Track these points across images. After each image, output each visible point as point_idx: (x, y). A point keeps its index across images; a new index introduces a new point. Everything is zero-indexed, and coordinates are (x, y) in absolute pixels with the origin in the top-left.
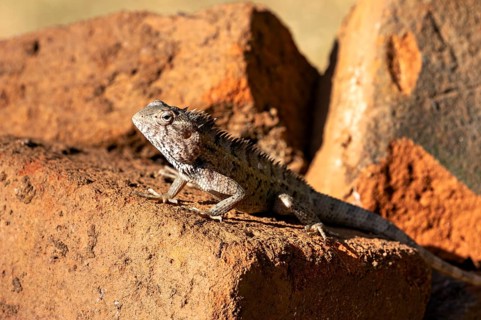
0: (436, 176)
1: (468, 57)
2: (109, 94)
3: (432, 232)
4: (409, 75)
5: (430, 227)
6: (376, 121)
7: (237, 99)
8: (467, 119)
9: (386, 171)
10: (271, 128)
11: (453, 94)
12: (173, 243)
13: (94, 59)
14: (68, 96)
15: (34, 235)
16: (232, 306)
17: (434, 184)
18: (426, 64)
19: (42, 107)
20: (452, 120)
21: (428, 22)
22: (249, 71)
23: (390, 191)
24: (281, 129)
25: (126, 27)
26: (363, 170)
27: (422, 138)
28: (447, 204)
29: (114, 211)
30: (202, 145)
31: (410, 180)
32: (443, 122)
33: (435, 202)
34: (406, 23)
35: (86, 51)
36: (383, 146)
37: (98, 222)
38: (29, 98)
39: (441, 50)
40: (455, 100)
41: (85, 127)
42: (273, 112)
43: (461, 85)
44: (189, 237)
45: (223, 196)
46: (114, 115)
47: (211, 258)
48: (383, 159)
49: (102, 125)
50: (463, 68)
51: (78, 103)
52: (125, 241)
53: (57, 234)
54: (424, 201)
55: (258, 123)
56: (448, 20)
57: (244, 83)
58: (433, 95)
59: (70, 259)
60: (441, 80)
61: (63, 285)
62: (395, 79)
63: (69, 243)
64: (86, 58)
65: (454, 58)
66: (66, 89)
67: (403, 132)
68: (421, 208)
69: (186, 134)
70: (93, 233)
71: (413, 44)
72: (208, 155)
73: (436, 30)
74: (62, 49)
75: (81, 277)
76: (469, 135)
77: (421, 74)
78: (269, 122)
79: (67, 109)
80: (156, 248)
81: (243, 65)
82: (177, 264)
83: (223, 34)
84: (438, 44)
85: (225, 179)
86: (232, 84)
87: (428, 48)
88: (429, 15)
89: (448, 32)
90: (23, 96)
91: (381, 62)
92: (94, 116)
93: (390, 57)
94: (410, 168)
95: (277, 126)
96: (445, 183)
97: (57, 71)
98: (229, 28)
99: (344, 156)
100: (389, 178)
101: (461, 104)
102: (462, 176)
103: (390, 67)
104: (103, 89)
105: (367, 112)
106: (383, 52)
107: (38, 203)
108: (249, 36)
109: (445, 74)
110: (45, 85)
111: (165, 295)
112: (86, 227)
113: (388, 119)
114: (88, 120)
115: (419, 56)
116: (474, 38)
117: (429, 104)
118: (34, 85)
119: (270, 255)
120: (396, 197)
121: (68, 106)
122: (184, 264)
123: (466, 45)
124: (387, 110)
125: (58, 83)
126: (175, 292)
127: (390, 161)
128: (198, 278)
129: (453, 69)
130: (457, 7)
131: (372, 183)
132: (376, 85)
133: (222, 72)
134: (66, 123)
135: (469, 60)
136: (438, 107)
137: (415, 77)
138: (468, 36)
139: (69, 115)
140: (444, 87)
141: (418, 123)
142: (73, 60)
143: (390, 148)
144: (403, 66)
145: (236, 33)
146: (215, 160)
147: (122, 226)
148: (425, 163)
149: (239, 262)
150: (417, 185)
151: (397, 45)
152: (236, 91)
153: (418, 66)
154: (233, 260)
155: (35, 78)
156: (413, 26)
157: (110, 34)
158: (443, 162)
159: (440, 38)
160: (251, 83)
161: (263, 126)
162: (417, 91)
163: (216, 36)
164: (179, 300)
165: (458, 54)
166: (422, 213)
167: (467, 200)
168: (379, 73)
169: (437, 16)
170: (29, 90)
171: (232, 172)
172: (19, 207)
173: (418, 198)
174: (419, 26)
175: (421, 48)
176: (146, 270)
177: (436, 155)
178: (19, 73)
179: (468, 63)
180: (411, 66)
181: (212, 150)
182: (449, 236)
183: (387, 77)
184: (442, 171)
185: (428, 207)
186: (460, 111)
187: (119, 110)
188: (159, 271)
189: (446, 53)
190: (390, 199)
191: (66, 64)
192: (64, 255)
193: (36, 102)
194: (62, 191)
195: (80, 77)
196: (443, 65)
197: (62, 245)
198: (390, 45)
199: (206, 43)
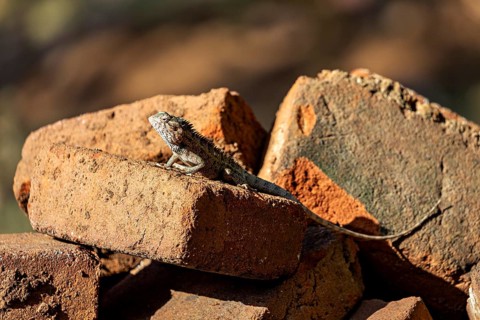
0: (320, 178)
1: (343, 120)
2: (149, 136)
3: (318, 209)
4: (308, 126)
5: (316, 206)
6: (289, 148)
7: (215, 136)
8: (339, 150)
9: (293, 173)
10: (234, 153)
11: (333, 138)
12: (165, 184)
13: (142, 119)
14: (128, 138)
15: (97, 189)
16: (192, 214)
17: (319, 182)
18: (318, 121)
19: (113, 144)
20: (331, 150)
21: (321, 100)
22: (222, 121)
23: (295, 185)
24: (240, 154)
25: (161, 103)
26: (280, 172)
27: (313, 158)
28: (326, 193)
29: (137, 171)
30: (184, 136)
31: (306, 179)
32: (326, 151)
33: (319, 192)
34: (309, 100)
35: (139, 115)
36: (291, 160)
37: (129, 178)
38: (107, 140)
39: (328, 115)
40: (334, 141)
41: (135, 153)
42: (236, 144)
43: (337, 133)
44: (172, 181)
45: (194, 165)
46: (151, 146)
47: (183, 189)
48: (291, 167)
49: (144, 151)
50: (339, 125)
51: (132, 141)
52: (141, 186)
53: (108, 187)
54: (314, 192)
55: (227, 149)
56: (332, 100)
57: (219, 127)
58: (321, 137)
59: (114, 199)
60: (326, 130)
61: (110, 213)
62: (300, 127)
63: (114, 191)
64: (138, 119)
65: (334, 119)
66: (127, 134)
67: (303, 154)
68: (312, 195)
69: (175, 129)
70: (126, 184)
71: (312, 111)
72: (187, 142)
73: (326, 104)
74: (126, 115)
75: (120, 207)
76: (340, 159)
77: (315, 126)
78: (233, 150)
79: (126, 144)
80: (157, 188)
81: (219, 118)
82: (166, 194)
83: (210, 103)
84: (326, 112)
85: (196, 156)
86: (213, 128)
87: (320, 113)
88: (322, 97)
89: (332, 107)
90: (104, 139)
91: (294, 119)
92: (141, 147)
93: (299, 117)
94: (306, 173)
95: (237, 152)
96: (325, 182)
97: (123, 126)
98: (213, 100)
99: (272, 167)
100: (294, 178)
101: (337, 143)
102: (335, 179)
103: (299, 121)
104: (146, 133)
105: (284, 144)
106: (295, 113)
107: (100, 172)
108: (224, 105)
109: (329, 127)
110: (116, 133)
111: (160, 212)
112: (123, 181)
113: (295, 147)
114: (137, 149)
115: (315, 117)
116: (346, 110)
117: (318, 141)
118: (111, 133)
119: (214, 190)
120: (298, 188)
121: (128, 142)
122: (169, 194)
123: (342, 114)
124: (295, 142)
125: (123, 131)
126: (165, 209)
127: (295, 168)
128: (176, 201)
129: (334, 125)
130: (338, 94)
131: (285, 179)
132: (290, 130)
133: (207, 122)
134: (126, 151)
135: (343, 121)
136: (323, 143)
137: (312, 127)
138: (344, 109)
139: (128, 147)
140: (328, 133)
141: (312, 150)
142: (132, 120)
143: (295, 162)
144: (306, 122)
145: (217, 102)
146: (191, 146)
147: (140, 179)
148: (315, 170)
149: (197, 192)
150: (310, 182)
151: (303, 111)
152: (215, 132)
153: (314, 122)
154: (194, 191)
155: (111, 130)
156: (313, 102)
157: (152, 107)
158: (324, 171)
159: (327, 108)
160: (223, 127)
161: (230, 152)
162: (312, 134)
163: (206, 105)
164: (166, 213)
165: (337, 118)
166: (312, 198)
167: (337, 192)
168: (292, 124)
169: (326, 98)
170: (108, 136)
171: (201, 153)
172: (90, 175)
173: (310, 189)
174: (316, 102)
175: (316, 113)
176: (151, 199)
177: (321, 167)
178: (103, 128)
179: (343, 122)
180: (310, 122)
181: (190, 140)
182: (327, 211)
183: (296, 126)
184: (323, 175)
185: (316, 195)
186: (336, 146)
187: (154, 143)
188: (157, 199)
189: (330, 117)
190: (295, 189)
191: (128, 122)
192: (111, 197)
193: (111, 142)
194: (112, 164)
195: (135, 128)
196: (328, 123)
197: (110, 192)
198: (299, 110)
199: (201, 108)
